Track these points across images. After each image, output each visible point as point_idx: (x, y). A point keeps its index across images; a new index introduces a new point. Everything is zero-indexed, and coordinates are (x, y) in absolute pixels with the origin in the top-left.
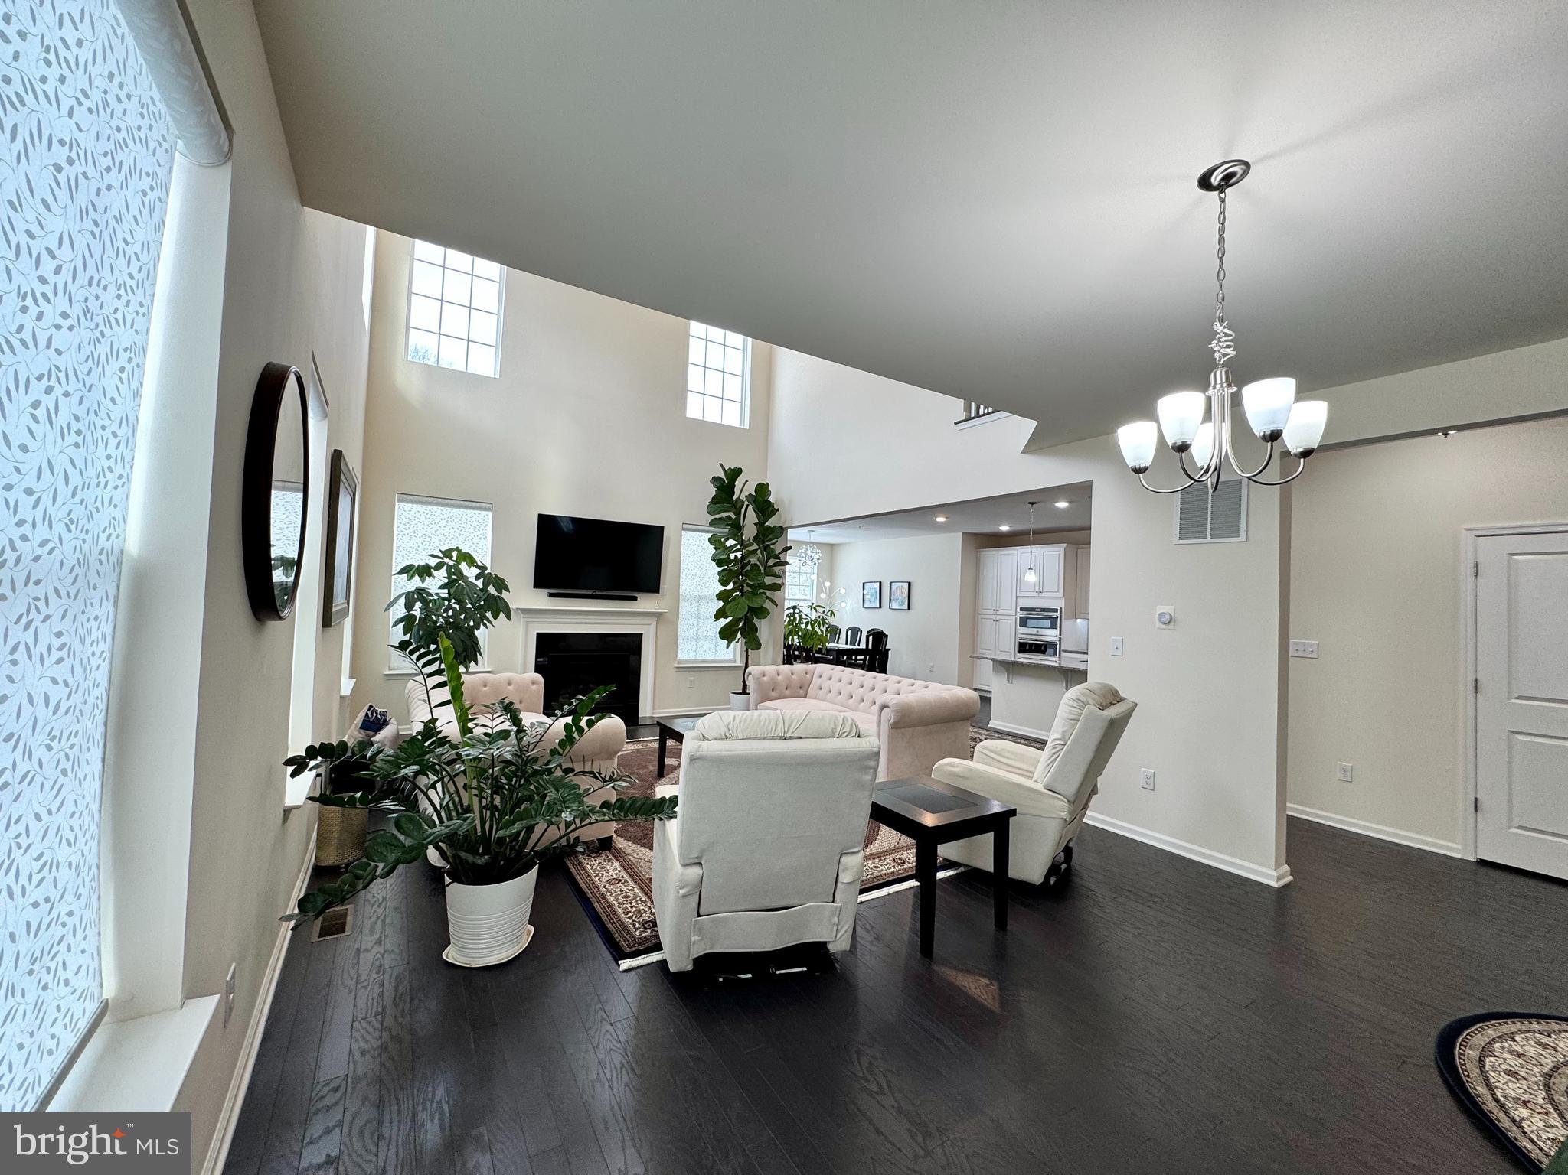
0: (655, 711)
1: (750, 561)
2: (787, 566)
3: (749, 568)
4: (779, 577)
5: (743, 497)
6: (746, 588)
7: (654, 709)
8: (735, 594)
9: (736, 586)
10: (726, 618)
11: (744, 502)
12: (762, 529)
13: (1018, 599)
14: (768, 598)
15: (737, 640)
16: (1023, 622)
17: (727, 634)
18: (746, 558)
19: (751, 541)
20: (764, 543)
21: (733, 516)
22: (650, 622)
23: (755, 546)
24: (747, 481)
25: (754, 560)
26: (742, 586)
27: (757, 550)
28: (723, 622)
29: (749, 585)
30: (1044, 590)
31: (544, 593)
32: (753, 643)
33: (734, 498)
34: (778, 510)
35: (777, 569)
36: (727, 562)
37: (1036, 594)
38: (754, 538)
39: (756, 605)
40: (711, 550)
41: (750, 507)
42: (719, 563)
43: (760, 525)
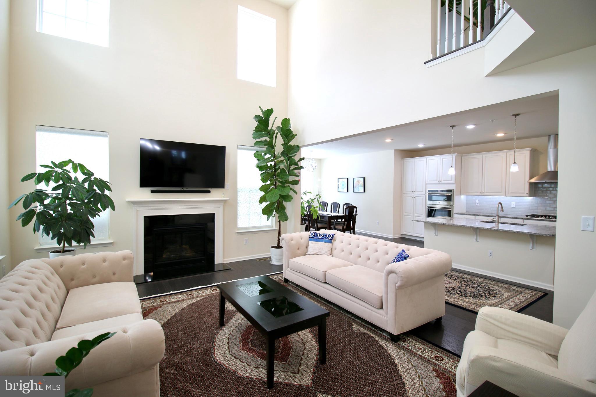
0: (225, 260)
1: (279, 167)
2: (302, 170)
3: (279, 171)
4: (298, 176)
5: (274, 128)
6: (278, 183)
7: (224, 258)
8: (271, 187)
9: (271, 182)
10: (266, 202)
11: (274, 131)
12: (286, 147)
13: (427, 185)
14: (291, 189)
15: (273, 215)
16: (430, 198)
17: (267, 211)
18: (277, 165)
19: (280, 155)
20: (288, 156)
21: (268, 140)
22: (219, 206)
23: (282, 158)
24: (276, 118)
25: (282, 166)
26: (275, 182)
27: (284, 160)
28: (265, 204)
29: (280, 182)
30: (443, 180)
31: (147, 190)
32: (283, 217)
33: (269, 128)
34: (296, 135)
35: (296, 171)
36: (265, 168)
37: (437, 182)
38: (282, 153)
39: (284, 194)
40: (255, 161)
41: (279, 134)
42: (261, 168)
43: (285, 145)
